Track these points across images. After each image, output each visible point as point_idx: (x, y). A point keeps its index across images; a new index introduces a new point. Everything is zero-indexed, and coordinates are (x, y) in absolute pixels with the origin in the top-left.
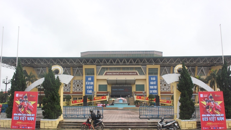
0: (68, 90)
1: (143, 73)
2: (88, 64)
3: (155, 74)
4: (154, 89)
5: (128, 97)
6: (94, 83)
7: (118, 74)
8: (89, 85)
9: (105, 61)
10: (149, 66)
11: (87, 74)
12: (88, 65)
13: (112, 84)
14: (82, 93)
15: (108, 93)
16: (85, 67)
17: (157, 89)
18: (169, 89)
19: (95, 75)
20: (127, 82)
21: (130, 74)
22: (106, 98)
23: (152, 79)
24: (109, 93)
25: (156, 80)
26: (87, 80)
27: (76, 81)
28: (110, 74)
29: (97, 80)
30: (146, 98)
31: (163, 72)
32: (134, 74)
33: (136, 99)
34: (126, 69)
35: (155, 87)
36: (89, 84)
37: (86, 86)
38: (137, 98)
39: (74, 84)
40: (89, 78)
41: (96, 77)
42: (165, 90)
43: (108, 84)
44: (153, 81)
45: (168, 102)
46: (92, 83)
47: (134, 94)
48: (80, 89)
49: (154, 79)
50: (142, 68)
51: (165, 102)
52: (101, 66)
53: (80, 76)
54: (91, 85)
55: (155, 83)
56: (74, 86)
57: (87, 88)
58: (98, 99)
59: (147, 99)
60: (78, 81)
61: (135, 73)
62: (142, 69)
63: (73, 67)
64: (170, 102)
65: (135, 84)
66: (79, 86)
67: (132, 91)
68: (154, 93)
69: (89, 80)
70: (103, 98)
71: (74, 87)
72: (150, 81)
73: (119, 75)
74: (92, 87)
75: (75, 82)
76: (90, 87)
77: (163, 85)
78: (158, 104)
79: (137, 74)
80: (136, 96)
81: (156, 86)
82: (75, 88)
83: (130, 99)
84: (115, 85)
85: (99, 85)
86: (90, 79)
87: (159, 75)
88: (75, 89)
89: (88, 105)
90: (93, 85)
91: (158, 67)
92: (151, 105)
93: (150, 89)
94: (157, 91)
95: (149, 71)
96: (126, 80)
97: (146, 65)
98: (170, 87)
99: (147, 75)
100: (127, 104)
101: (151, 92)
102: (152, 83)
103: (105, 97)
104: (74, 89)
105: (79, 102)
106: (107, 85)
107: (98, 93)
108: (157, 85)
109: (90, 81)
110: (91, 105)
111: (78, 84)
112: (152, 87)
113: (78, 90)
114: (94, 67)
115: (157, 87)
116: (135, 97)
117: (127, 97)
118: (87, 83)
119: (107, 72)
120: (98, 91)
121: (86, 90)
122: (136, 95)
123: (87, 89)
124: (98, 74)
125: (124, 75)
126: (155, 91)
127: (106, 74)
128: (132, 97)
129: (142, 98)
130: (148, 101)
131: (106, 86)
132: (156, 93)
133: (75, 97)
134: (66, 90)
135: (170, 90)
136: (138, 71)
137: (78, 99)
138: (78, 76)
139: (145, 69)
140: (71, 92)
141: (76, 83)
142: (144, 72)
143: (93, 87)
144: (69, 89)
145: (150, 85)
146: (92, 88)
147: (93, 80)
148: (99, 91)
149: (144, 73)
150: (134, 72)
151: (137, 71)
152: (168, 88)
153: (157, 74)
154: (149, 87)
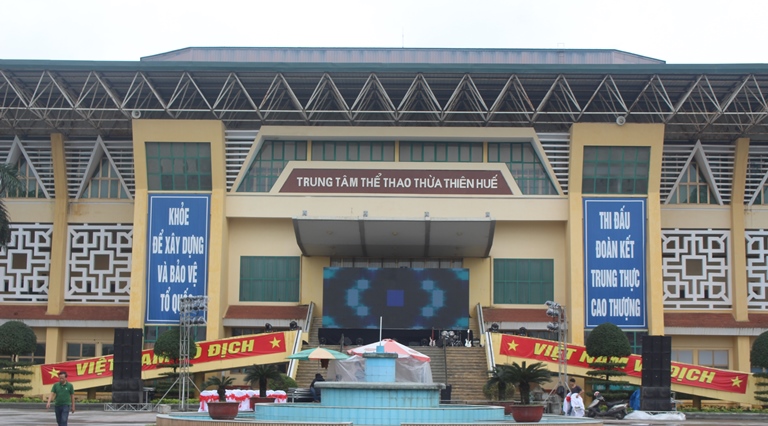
0: (31, 292)
1: (548, 178)
2: (167, 108)
3: (628, 187)
4: (619, 292)
5: (440, 344)
6: (207, 245)
7: (375, 182)
8: (170, 260)
9: (287, 95)
10: (585, 135)
11: (162, 179)
12: (163, 116)
13: (334, 254)
14: (123, 313)
15: (301, 312)
16: (146, 131)
17: (640, 293)
18: (721, 294)
19: (217, 192)
20: (432, 242)
21: (458, 183)
22: (282, 348)
23: (606, 220)
24: (310, 317)
25: (638, 232)
26: (158, 222)
27: (91, 232)
28: (320, 181)
29: (233, 222)
30: (570, 352)
31: (684, 179)
32: (482, 183)
33: (495, 358)
34: (429, 151)
35: (630, 278)
36: (171, 250)
37: (154, 261)
38: (504, 350)
39: (74, 250)
40: (171, 211)
41: (227, 203)
42: (695, 297)
43: (305, 254)
44: (617, 235)
45: (723, 382)
46: (193, 245)
47: (484, 327)
48: (113, 286)
49: (623, 221)
50: (539, 148)
51: (705, 385)
52: (257, 126)
53: (114, 196)
54: (186, 260)
55: (625, 249)
56: (74, 262)
57: (162, 277)
58: (229, 356)
59: (575, 361)
60: (102, 234)
61: (492, 183)
62: (542, 153)
63: (69, 136)
64: (736, 382)
65: (486, 255)
66: (112, 262)
67: (472, 304)
68: (621, 320)
69: (171, 221)
70: (262, 347)
71: (73, 274)
72: (593, 233)
73: (382, 189)
74: (193, 269)
75: (80, 240)
76: (177, 275)
77: (683, 267)
78: (656, 395)
79: (503, 189)
80: (498, 337)
81: (636, 272)
82: (84, 279)
83: (454, 354)
84: (354, 259)
85: (247, 263)
86: (179, 216)
87: (653, 195)
88: (79, 284)
89: (153, 396)
90: (201, 261)
91: (651, 136)
92: (609, 400)
93: (593, 293)
94: (644, 307)
95: (586, 164)
96: (428, 224)
97: (565, 128)
98: (724, 279)
99: (576, 195)
100: (428, 390)
101: (600, 310)
102: (605, 249)
103: (275, 343)
104: (75, 288)
105: (94, 376)
106: (297, 259)
107: (233, 312)
108: (639, 261)
109: (181, 231)
110: (175, 395)
111: (102, 252)
112: (605, 278)
113: (100, 290)
114: (209, 132)
115: (643, 278)
116: (492, 342)
117: (432, 342)
118: (157, 241)
119: (296, 173)
120: (234, 300)
121: (154, 289)
122: (494, 329)
123: (163, 287)
124: (237, 184)
125: (413, 190)
126: (627, 307)
127: (291, 186)
128: (468, 344)
129: (538, 350)
130: (583, 371)
131: (292, 263)
132: (633, 320)
133: (82, 340)
134: (18, 289)
135: (728, 301)
136: (510, 163)
137: (99, 350)
138: (104, 196)
139: (562, 151)
140: (54, 308)
141: (85, 245)
142: (553, 176)
143: (202, 274)
144: (41, 284)
145: (593, 262)
146: (193, 278)
147: (199, 225)
148: (242, 298)
149: (556, 181)
150: (487, 175)
151: (503, 168)
152: (717, 290)
153: (643, 187)
154: (588, 279)
